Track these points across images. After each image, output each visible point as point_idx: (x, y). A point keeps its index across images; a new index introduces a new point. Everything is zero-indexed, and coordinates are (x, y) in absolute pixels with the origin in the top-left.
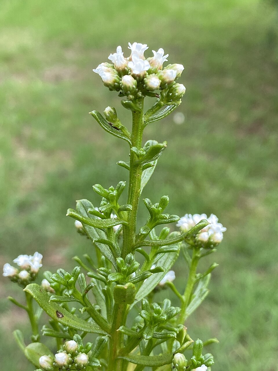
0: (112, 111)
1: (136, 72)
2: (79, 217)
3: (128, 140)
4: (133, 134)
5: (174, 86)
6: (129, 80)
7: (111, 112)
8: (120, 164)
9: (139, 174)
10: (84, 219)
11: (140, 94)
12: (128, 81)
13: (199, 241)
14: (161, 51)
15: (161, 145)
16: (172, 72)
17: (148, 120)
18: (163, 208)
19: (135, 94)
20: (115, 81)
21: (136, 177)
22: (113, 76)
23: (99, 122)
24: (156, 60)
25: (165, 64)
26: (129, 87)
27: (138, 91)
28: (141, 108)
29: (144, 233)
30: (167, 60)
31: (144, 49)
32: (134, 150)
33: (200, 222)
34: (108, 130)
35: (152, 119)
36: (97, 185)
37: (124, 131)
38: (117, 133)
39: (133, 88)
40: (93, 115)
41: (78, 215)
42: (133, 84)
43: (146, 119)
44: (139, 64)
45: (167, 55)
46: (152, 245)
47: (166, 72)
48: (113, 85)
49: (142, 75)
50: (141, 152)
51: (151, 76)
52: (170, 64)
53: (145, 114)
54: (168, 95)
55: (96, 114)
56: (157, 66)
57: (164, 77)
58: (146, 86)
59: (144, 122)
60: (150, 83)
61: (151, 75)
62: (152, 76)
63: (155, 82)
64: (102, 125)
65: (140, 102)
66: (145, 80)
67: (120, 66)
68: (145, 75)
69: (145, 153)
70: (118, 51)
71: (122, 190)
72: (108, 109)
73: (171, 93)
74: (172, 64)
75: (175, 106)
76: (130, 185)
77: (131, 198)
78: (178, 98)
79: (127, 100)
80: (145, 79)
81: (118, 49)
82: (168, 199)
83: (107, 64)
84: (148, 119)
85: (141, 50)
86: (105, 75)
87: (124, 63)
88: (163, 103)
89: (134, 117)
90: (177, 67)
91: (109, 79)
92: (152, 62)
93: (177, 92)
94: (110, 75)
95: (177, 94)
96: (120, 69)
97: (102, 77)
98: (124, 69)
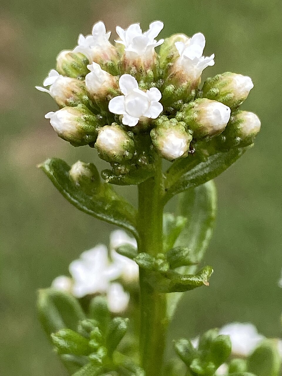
0: (88, 174)
3: (131, 227)
6: (113, 143)
20: (83, 132)
23: (61, 192)
26: (114, 157)
27: (139, 156)
32: (140, 262)
35: (185, 184)
39: (124, 155)
42: (123, 150)
43: (170, 183)
44: (136, 101)
47: (205, 112)
48: (79, 141)
50: (160, 262)
55: (52, 174)
56: (185, 85)
57: (202, 123)
59: (166, 190)
62: (168, 130)
63: (174, 147)
64: (69, 196)
66: (153, 135)
72: (77, 170)
91: (69, 128)
92: (173, 74)
93: (240, 136)
94: (70, 119)
95: (238, 139)
96: (95, 97)
97: (53, 123)
98: (105, 99)
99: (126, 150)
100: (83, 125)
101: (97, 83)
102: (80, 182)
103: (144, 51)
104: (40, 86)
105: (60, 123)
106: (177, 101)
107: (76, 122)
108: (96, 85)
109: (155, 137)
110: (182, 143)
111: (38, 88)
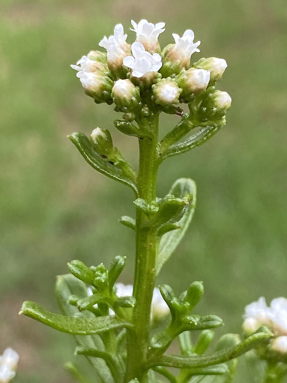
0: (103, 135)
1: (137, 74)
2: (41, 317)
3: (133, 185)
4: (140, 175)
5: (211, 95)
6: (125, 88)
7: (100, 137)
8: (124, 223)
9: (151, 242)
10: (49, 320)
11: (145, 110)
12: (123, 89)
13: (273, 352)
14: (189, 35)
15: (179, 200)
16: (201, 74)
17: (167, 152)
18: (193, 304)
19: (136, 110)
20: (103, 88)
21: (145, 248)
22: (101, 79)
23: (82, 153)
24: (177, 50)
25: (195, 58)
26: (125, 100)
27: (142, 107)
28: (153, 131)
29: (158, 345)
30: (198, 51)
31: (157, 31)
32: (138, 204)
33: (257, 332)
34: (98, 167)
35: (174, 150)
36: (75, 262)
37: (125, 169)
38: (114, 172)
39: (132, 100)
40: (73, 141)
41: (38, 314)
42: (132, 96)
43: (164, 149)
44: (143, 60)
45: (199, 43)
46: (175, 365)
47: (192, 73)
48: (100, 95)
49: (148, 79)
50: (152, 207)
51: (163, 81)
52: (204, 58)
53: (162, 141)
54: (200, 111)
55: (77, 140)
56: (178, 61)
57: (189, 82)
58: (155, 99)
59: (160, 154)
60: (161, 94)
61: (164, 79)
62: (165, 82)
63: (168, 92)
64: (88, 158)
65: (151, 122)
66: (154, 88)
67: (114, 61)
68: (156, 77)
69: (157, 209)
70: (116, 33)
71: (120, 271)
72: (96, 132)
73: (205, 107)
74: (206, 58)
75: (214, 128)
76: (136, 261)
77: (139, 283)
78: (219, 115)
79: (123, 121)
80: (154, 86)
81: (116, 30)
82: (202, 287)
83: (98, 53)
84: (167, 150)
85: (152, 34)
86: (86, 77)
87: (121, 55)
88: (191, 123)
89: (141, 147)
90: (214, 64)
91: (93, 84)
92: (170, 54)
93: (216, 107)
94: (94, 77)
95: (215, 109)
96: (114, 66)
97: (82, 80)
98: (121, 67)
99: (133, 96)
100: (104, 83)
101: (115, 54)
102: (97, 141)
103: (150, 36)
104: (74, 64)
105: (87, 80)
106: (172, 74)
107: (99, 80)
108: (114, 55)
109: (155, 88)
110: (174, 90)
111: (72, 66)
